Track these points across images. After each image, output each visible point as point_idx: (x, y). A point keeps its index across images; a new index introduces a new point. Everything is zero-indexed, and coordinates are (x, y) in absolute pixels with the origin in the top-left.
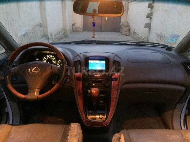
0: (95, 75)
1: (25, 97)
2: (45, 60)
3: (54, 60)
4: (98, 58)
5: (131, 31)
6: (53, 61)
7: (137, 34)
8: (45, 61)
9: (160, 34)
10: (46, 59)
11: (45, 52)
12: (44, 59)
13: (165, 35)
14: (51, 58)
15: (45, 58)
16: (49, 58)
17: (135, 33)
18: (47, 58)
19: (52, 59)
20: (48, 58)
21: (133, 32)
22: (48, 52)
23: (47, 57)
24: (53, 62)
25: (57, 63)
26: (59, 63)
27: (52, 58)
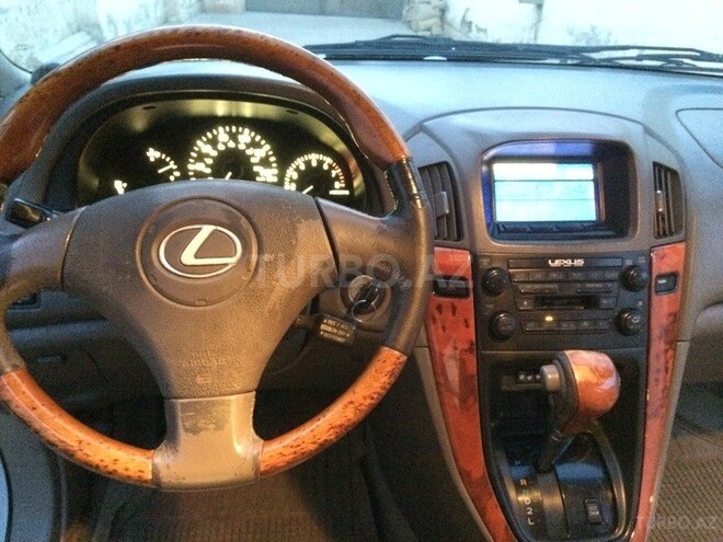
0: (557, 263)
1: (155, 472)
2: (201, 157)
3: (265, 162)
4: (549, 149)
5: (450, 16)
6: (256, 169)
7: (479, 30)
8: (207, 166)
9: (588, 30)
10: (208, 156)
11: (199, 106)
12: (199, 153)
13: (609, 34)
14: (242, 147)
15: (207, 149)
16: (232, 145)
17: (470, 27)
18: (215, 147)
19: (249, 152)
20: (221, 147)
21: (460, 18)
22: (221, 108)
23: (215, 137)
24: (257, 174)
25: (281, 177)
26: (295, 176)
27: (248, 146)
